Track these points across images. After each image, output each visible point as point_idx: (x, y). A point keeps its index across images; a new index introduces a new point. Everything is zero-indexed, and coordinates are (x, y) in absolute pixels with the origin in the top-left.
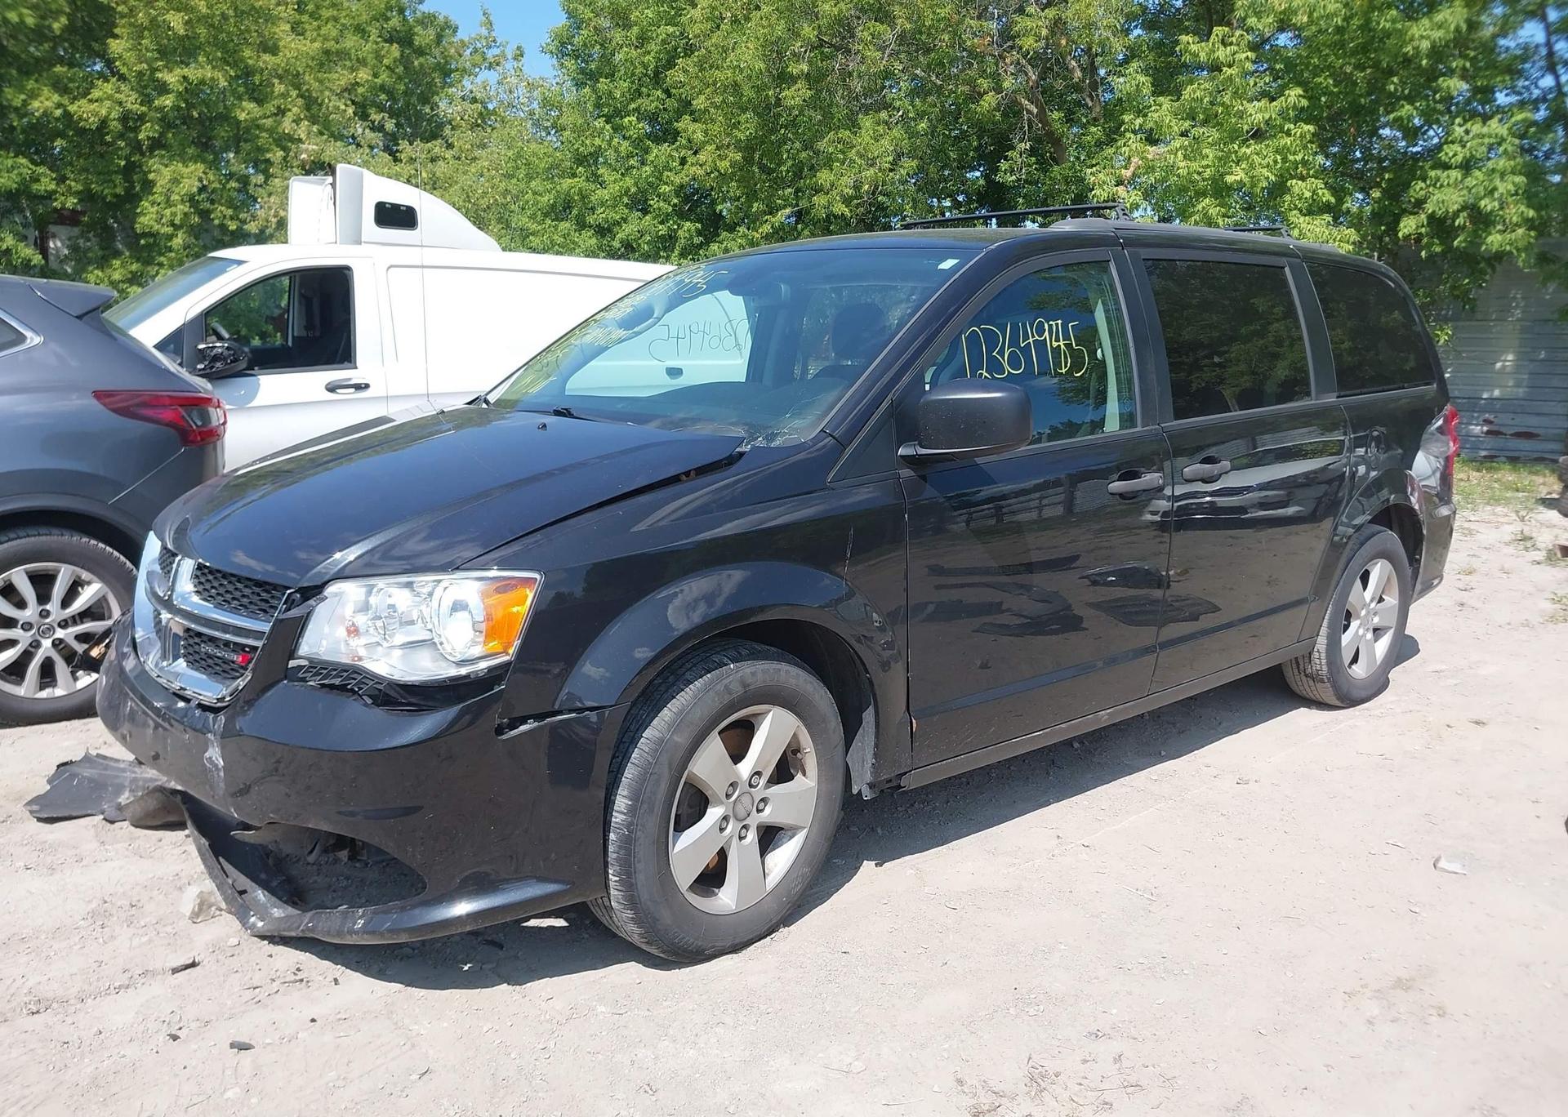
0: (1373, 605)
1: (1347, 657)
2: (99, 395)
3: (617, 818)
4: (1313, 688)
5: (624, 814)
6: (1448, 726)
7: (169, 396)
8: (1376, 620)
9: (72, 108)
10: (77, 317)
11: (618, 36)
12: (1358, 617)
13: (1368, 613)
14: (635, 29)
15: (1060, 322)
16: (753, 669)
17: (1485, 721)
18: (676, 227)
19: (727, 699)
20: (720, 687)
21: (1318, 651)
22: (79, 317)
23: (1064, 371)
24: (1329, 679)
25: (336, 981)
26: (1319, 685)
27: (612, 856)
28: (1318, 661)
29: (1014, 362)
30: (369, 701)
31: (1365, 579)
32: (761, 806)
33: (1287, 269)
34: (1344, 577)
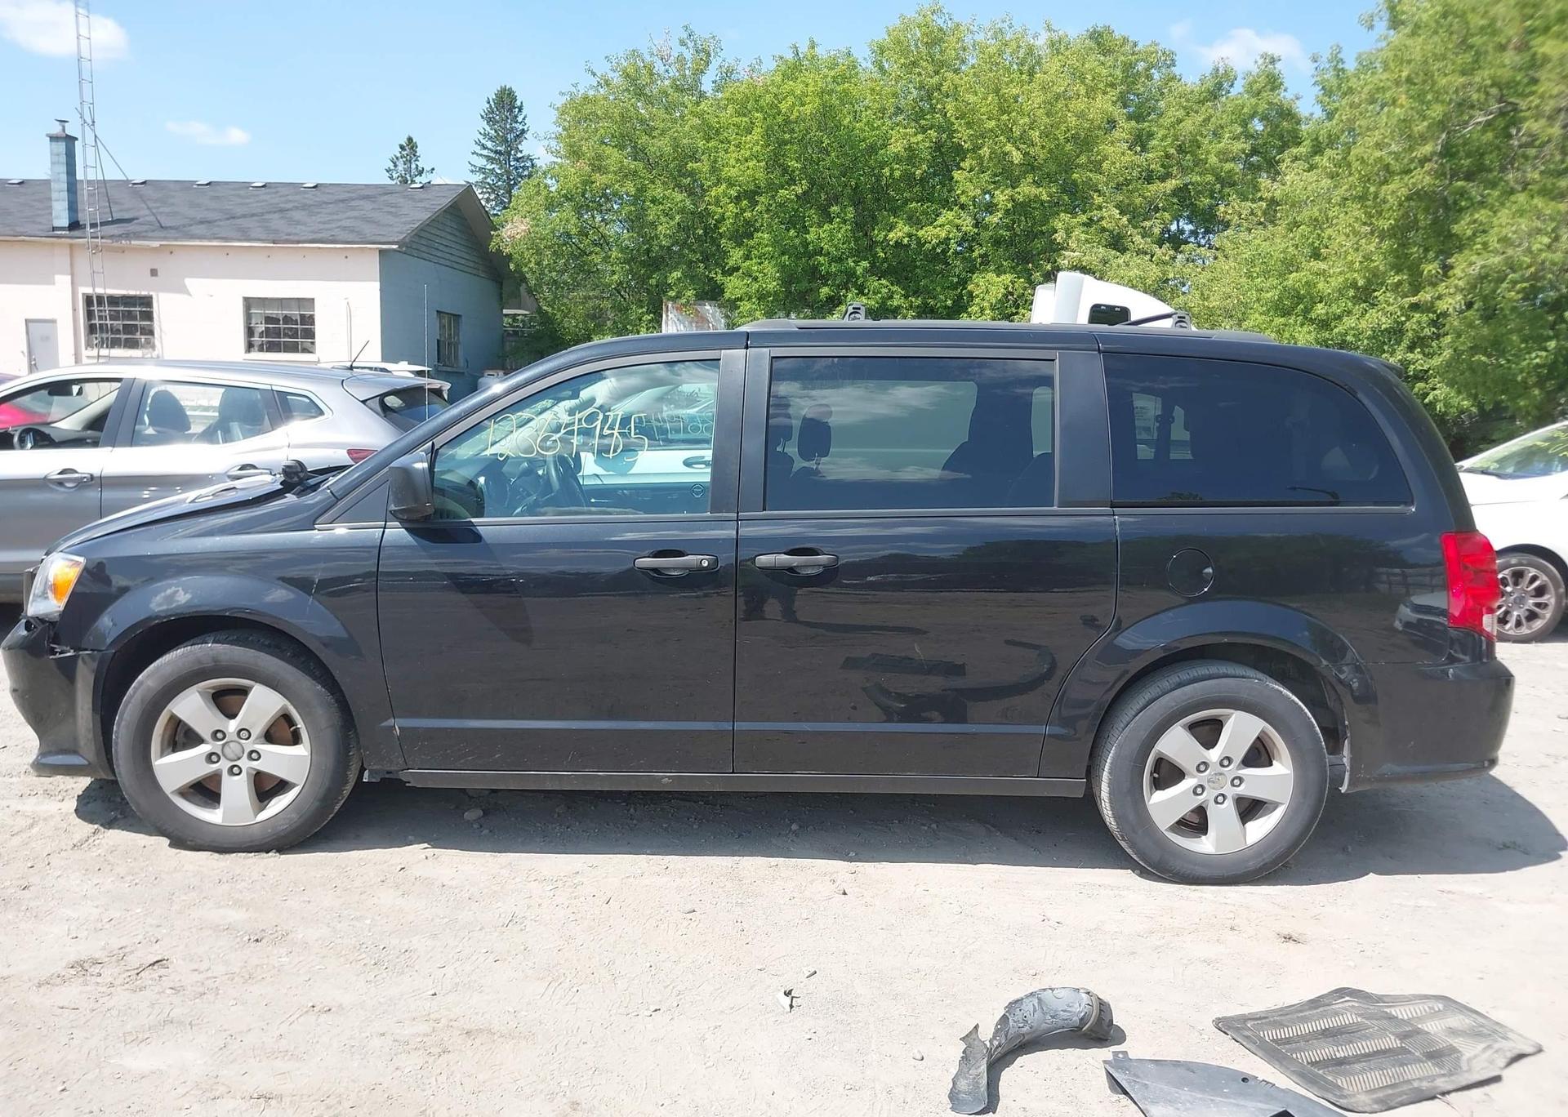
8: (1240, 788)
9: (921, 233)
10: (362, 401)
12: (1192, 775)
13: (1218, 775)
18: (1403, 319)
19: (197, 666)
20: (193, 657)
22: (364, 402)
28: (1105, 812)
32: (254, 756)
34: (1137, 718)
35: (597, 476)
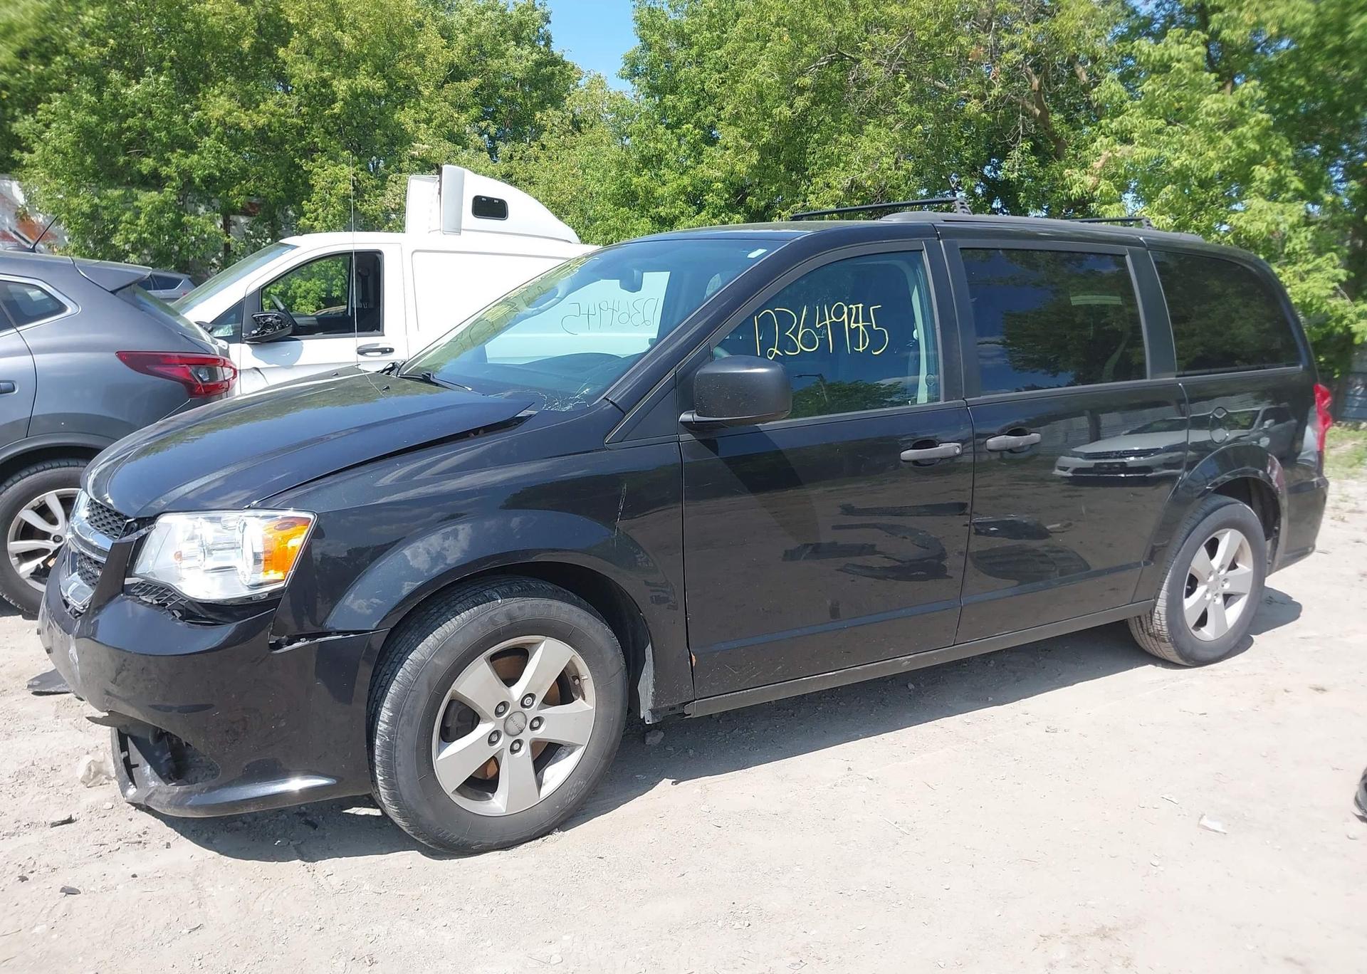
0: (1223, 572)
1: (1191, 620)
2: (122, 355)
3: (382, 727)
4: (1157, 647)
5: (386, 723)
6: (1286, 691)
7: (179, 357)
8: (1227, 586)
10: (111, 292)
11: (681, 55)
12: (1205, 583)
13: (1217, 579)
14: (696, 49)
15: (861, 305)
16: (522, 604)
17: (1326, 688)
19: (491, 629)
20: (485, 619)
21: (1158, 613)
22: (113, 292)
23: (861, 350)
24: (1170, 639)
25: (168, 845)
26: (1162, 644)
27: (378, 759)
28: (1158, 622)
29: (808, 341)
30: (178, 615)
31: (1212, 548)
32: (536, 724)
33: (1128, 258)
34: (1185, 544)
35: (257, 369)
